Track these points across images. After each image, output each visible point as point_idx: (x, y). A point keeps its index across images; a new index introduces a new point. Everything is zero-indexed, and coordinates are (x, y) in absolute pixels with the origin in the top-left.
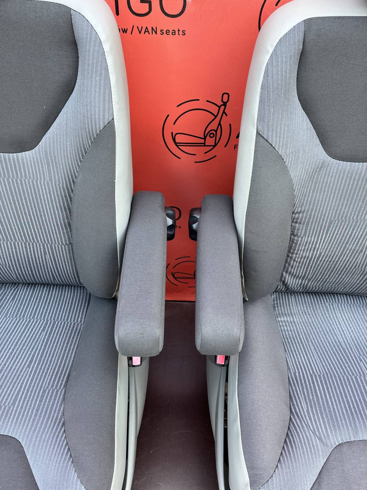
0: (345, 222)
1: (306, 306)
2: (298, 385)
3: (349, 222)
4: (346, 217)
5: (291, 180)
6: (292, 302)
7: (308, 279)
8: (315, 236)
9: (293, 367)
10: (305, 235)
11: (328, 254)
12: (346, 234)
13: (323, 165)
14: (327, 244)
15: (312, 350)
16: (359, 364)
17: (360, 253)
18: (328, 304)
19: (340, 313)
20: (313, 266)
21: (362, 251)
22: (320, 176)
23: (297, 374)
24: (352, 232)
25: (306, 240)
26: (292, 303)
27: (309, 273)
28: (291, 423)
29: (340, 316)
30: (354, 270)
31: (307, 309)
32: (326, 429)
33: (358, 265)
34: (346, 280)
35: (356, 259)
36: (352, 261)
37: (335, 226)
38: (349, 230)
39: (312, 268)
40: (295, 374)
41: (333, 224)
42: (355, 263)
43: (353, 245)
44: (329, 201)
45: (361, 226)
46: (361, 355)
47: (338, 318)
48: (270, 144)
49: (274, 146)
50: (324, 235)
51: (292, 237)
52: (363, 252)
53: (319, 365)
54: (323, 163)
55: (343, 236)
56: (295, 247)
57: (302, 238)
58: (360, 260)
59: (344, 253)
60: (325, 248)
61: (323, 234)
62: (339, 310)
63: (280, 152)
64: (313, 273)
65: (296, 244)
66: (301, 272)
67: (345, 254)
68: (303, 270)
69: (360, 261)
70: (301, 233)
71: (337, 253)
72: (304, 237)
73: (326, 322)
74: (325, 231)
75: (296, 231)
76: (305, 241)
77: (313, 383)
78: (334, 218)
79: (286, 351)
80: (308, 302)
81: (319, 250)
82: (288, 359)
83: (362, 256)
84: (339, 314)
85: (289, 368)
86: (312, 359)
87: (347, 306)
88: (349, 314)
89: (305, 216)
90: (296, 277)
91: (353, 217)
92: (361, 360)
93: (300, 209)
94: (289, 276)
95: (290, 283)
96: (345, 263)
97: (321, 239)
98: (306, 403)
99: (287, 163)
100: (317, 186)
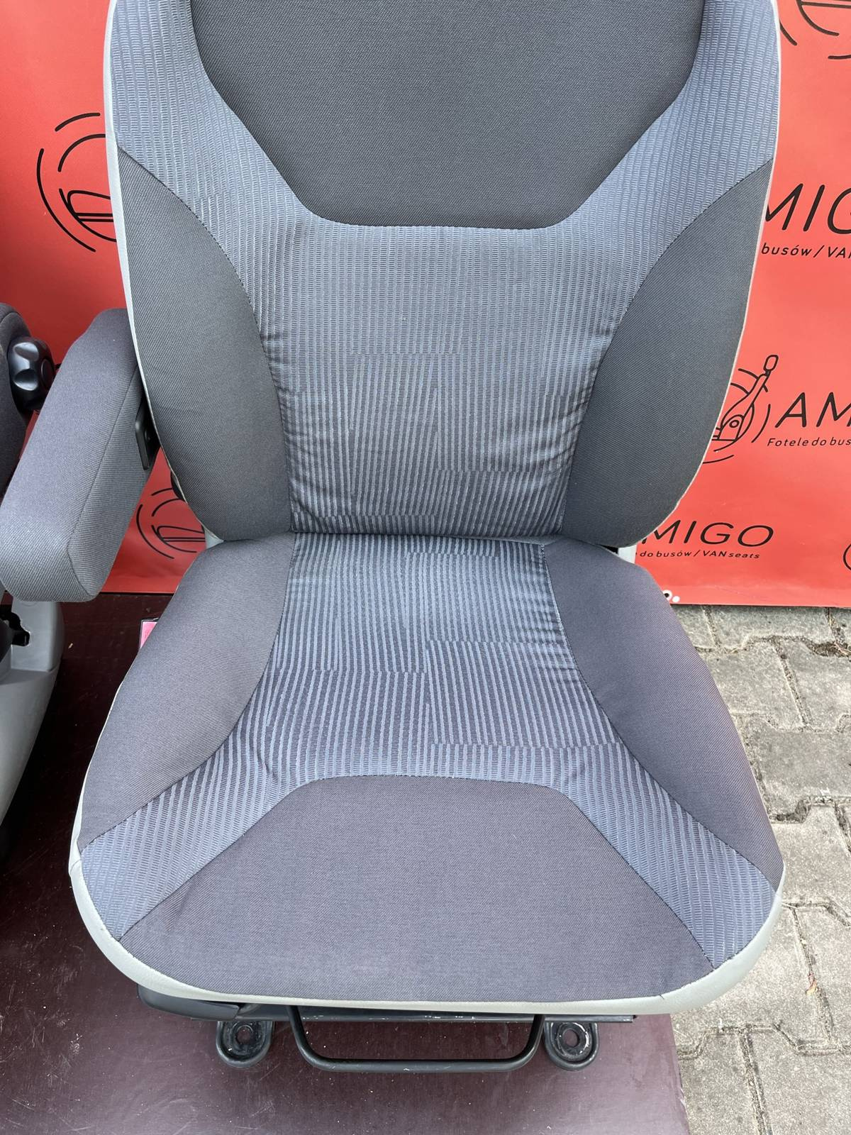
0: (382, 360)
1: (362, 559)
2: (274, 688)
3: (389, 360)
4: (380, 348)
5: (225, 258)
6: (335, 551)
7: (349, 496)
8: (327, 391)
9: (279, 659)
10: (304, 389)
11: (368, 434)
12: (391, 389)
13: (300, 230)
14: (359, 411)
15: (336, 631)
16: (420, 654)
17: (433, 433)
18: (409, 554)
19: (428, 569)
20: (348, 464)
21: (435, 426)
22: (301, 255)
23: (282, 671)
24: (403, 383)
25: (309, 400)
26: (334, 554)
27: (345, 480)
28: (223, 748)
29: (425, 574)
30: (437, 474)
31: (362, 564)
32: (293, 757)
33: (439, 460)
34: (430, 497)
35: (431, 445)
36: (423, 451)
37: (362, 369)
38: (395, 377)
39: (348, 469)
40: (277, 671)
41: (356, 366)
42: (433, 458)
43: (414, 411)
44: (334, 310)
45: (416, 370)
46: (432, 638)
47: (420, 578)
48: (150, 173)
49: (158, 176)
50: (346, 390)
51: (281, 394)
52: (439, 429)
53: (336, 656)
54: (299, 227)
55: (386, 393)
56: (293, 417)
57: (300, 395)
58: (440, 448)
59: (401, 433)
60: (358, 420)
61: (342, 386)
62: (428, 564)
63: (177, 191)
64: (354, 481)
65: (292, 409)
66: (325, 476)
67: (404, 435)
68: (330, 474)
69: (440, 452)
70: (294, 383)
71: (386, 433)
72: (304, 393)
73: (390, 586)
74: (345, 380)
75: (282, 380)
76: (309, 404)
77: (307, 685)
78: (356, 349)
79: (278, 633)
80: (369, 551)
81: (346, 426)
82: (276, 647)
83: (440, 440)
84: (425, 571)
85: (270, 662)
86: (327, 644)
87: (448, 558)
88: (444, 572)
89: (290, 344)
90: (320, 490)
91: (395, 348)
92: (428, 647)
93: (274, 327)
94: (305, 489)
95: (313, 505)
96: (412, 456)
97: (342, 400)
98: (274, 716)
99: (202, 218)
100: (300, 278)
